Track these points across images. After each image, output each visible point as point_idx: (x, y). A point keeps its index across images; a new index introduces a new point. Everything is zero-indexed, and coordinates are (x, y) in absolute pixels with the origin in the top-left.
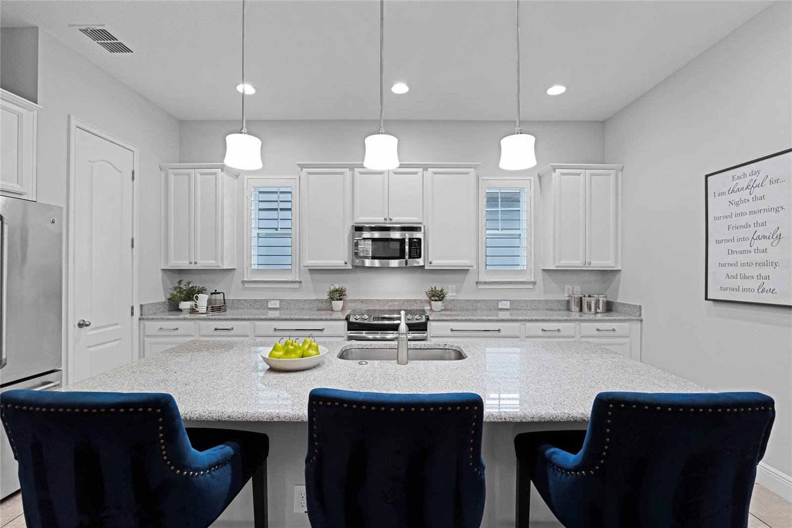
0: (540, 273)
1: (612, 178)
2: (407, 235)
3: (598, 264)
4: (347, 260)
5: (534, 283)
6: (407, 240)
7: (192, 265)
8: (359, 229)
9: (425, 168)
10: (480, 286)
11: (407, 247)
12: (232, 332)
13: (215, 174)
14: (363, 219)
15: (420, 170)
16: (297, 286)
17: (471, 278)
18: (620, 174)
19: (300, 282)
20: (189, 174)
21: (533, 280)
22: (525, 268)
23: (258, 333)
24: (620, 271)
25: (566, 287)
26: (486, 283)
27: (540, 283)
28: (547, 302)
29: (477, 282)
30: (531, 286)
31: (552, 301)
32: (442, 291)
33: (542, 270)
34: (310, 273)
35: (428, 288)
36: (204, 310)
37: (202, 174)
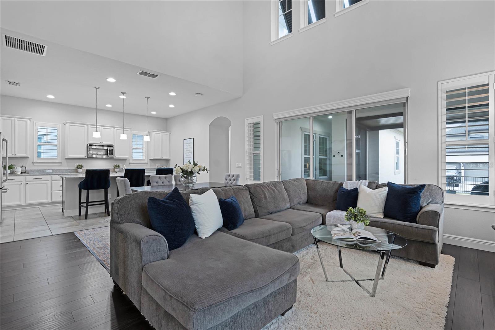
0: (149, 160)
1: (168, 135)
2: (109, 148)
3: (165, 158)
4: (85, 155)
5: (147, 163)
6: (108, 149)
7: (14, 156)
8: (91, 145)
9: (114, 128)
10: (131, 164)
11: (108, 152)
12: (41, 179)
13: (26, 121)
14: (91, 142)
15: (112, 128)
16: (60, 164)
17: (127, 162)
18: (170, 135)
19: (61, 163)
20: (12, 120)
21: (147, 162)
22: (144, 159)
23: (53, 179)
24: (170, 160)
25: (156, 164)
26: (132, 163)
27: (149, 163)
28: (151, 169)
29: (129, 163)
30: (146, 164)
31: (152, 169)
32: (119, 165)
33: (150, 160)
34: (66, 160)
35: (113, 164)
36: (20, 173)
37: (18, 120)
